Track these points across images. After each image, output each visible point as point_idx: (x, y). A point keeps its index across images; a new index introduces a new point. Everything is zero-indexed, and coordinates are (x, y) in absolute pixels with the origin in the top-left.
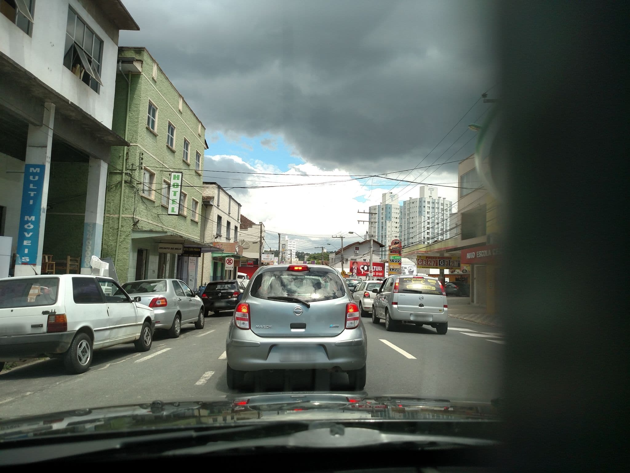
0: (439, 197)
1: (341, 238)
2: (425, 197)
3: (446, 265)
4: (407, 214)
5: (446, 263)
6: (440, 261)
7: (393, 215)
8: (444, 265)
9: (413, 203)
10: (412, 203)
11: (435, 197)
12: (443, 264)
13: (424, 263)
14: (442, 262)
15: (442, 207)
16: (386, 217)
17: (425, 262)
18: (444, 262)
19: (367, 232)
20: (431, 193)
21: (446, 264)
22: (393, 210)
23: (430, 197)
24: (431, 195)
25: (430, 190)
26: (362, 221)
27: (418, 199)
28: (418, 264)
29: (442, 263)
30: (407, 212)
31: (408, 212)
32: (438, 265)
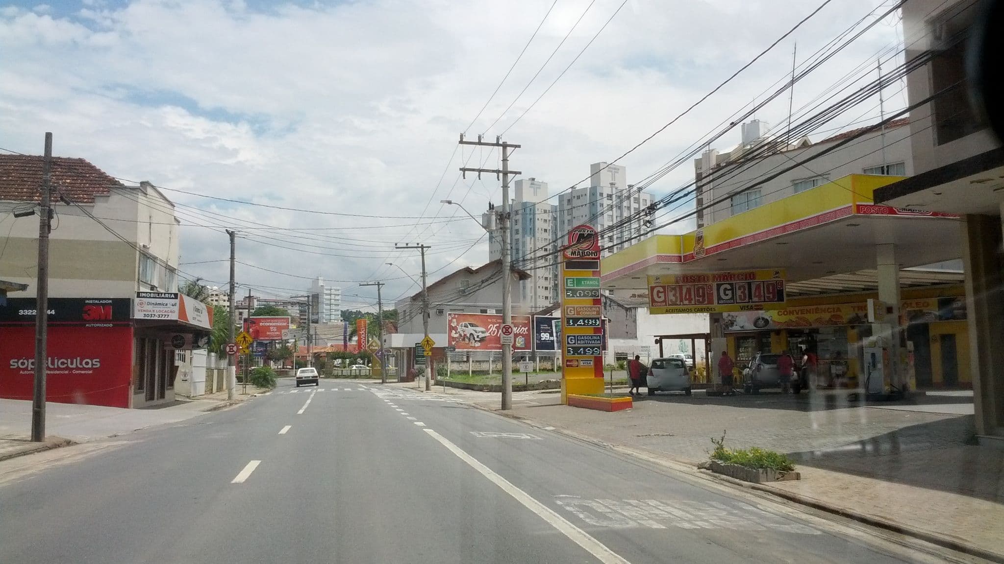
0: (630, 186)
1: (420, 249)
2: (601, 186)
3: (741, 299)
4: (566, 222)
5: (739, 293)
6: (719, 286)
7: (539, 224)
8: (732, 298)
9: (578, 197)
10: (576, 198)
11: (622, 185)
12: (730, 296)
13: (671, 297)
14: (726, 289)
15: (636, 206)
16: (524, 229)
17: (674, 295)
18: (732, 289)
19: (491, 207)
20: (613, 177)
21: (740, 296)
22: (539, 216)
23: (612, 184)
24: (613, 182)
25: (612, 171)
26: (473, 170)
27: (588, 189)
28: (653, 301)
29: (727, 292)
30: (567, 218)
31: (569, 217)
32: (715, 301)
